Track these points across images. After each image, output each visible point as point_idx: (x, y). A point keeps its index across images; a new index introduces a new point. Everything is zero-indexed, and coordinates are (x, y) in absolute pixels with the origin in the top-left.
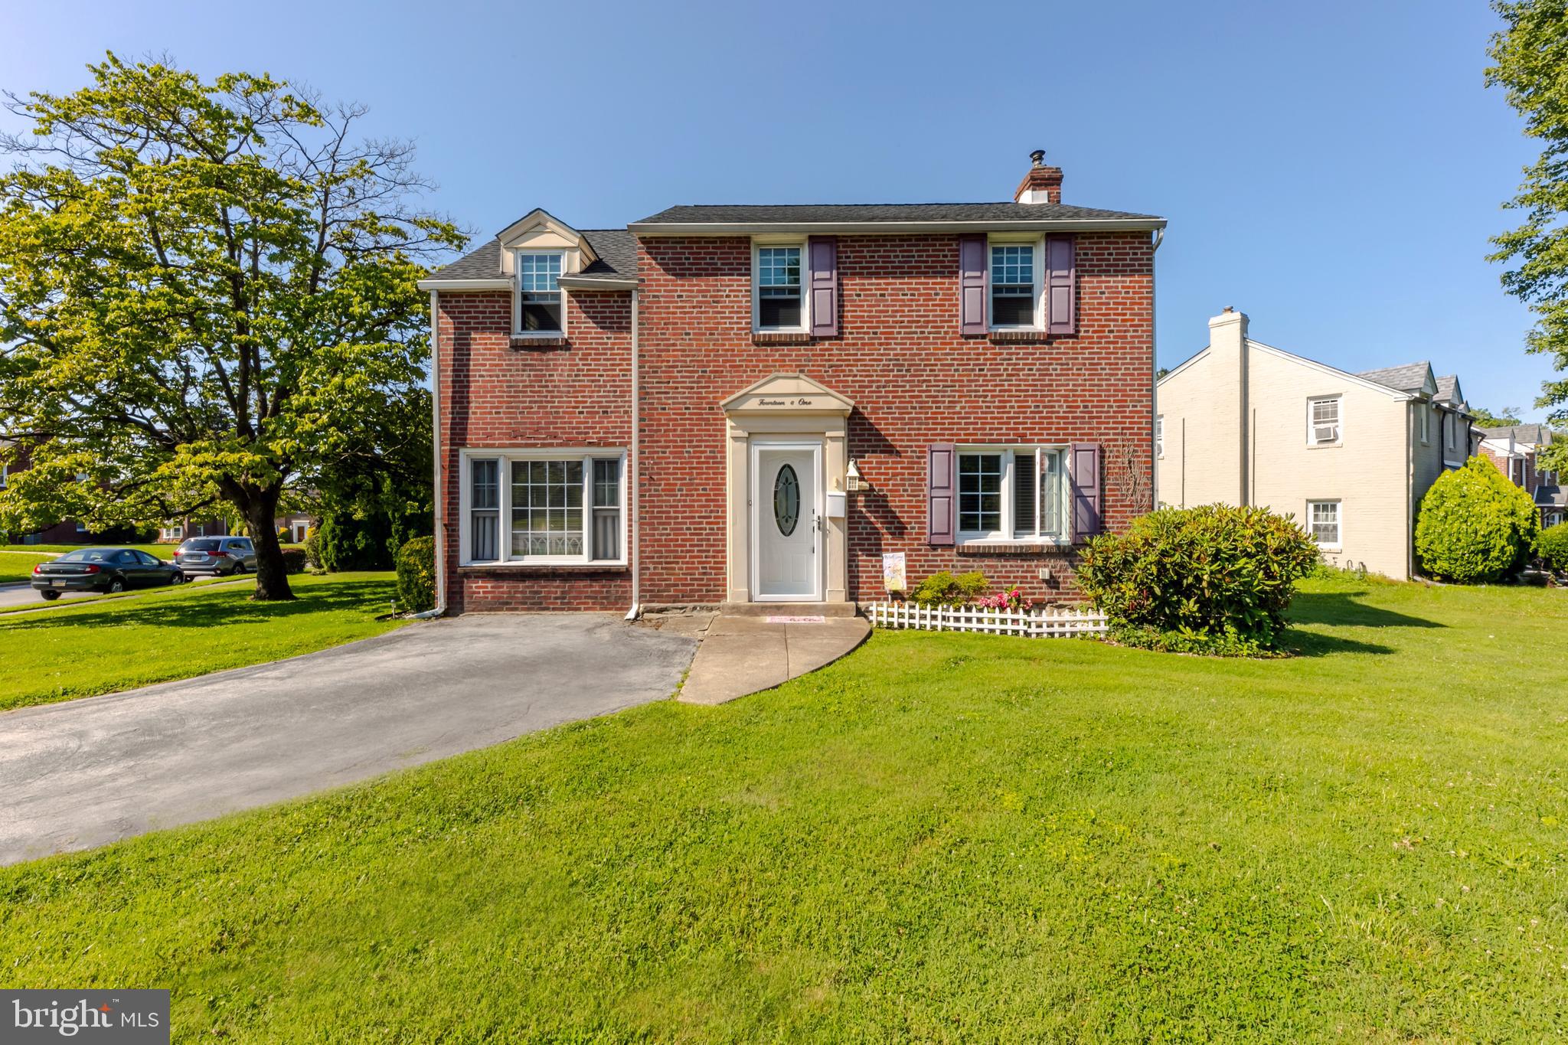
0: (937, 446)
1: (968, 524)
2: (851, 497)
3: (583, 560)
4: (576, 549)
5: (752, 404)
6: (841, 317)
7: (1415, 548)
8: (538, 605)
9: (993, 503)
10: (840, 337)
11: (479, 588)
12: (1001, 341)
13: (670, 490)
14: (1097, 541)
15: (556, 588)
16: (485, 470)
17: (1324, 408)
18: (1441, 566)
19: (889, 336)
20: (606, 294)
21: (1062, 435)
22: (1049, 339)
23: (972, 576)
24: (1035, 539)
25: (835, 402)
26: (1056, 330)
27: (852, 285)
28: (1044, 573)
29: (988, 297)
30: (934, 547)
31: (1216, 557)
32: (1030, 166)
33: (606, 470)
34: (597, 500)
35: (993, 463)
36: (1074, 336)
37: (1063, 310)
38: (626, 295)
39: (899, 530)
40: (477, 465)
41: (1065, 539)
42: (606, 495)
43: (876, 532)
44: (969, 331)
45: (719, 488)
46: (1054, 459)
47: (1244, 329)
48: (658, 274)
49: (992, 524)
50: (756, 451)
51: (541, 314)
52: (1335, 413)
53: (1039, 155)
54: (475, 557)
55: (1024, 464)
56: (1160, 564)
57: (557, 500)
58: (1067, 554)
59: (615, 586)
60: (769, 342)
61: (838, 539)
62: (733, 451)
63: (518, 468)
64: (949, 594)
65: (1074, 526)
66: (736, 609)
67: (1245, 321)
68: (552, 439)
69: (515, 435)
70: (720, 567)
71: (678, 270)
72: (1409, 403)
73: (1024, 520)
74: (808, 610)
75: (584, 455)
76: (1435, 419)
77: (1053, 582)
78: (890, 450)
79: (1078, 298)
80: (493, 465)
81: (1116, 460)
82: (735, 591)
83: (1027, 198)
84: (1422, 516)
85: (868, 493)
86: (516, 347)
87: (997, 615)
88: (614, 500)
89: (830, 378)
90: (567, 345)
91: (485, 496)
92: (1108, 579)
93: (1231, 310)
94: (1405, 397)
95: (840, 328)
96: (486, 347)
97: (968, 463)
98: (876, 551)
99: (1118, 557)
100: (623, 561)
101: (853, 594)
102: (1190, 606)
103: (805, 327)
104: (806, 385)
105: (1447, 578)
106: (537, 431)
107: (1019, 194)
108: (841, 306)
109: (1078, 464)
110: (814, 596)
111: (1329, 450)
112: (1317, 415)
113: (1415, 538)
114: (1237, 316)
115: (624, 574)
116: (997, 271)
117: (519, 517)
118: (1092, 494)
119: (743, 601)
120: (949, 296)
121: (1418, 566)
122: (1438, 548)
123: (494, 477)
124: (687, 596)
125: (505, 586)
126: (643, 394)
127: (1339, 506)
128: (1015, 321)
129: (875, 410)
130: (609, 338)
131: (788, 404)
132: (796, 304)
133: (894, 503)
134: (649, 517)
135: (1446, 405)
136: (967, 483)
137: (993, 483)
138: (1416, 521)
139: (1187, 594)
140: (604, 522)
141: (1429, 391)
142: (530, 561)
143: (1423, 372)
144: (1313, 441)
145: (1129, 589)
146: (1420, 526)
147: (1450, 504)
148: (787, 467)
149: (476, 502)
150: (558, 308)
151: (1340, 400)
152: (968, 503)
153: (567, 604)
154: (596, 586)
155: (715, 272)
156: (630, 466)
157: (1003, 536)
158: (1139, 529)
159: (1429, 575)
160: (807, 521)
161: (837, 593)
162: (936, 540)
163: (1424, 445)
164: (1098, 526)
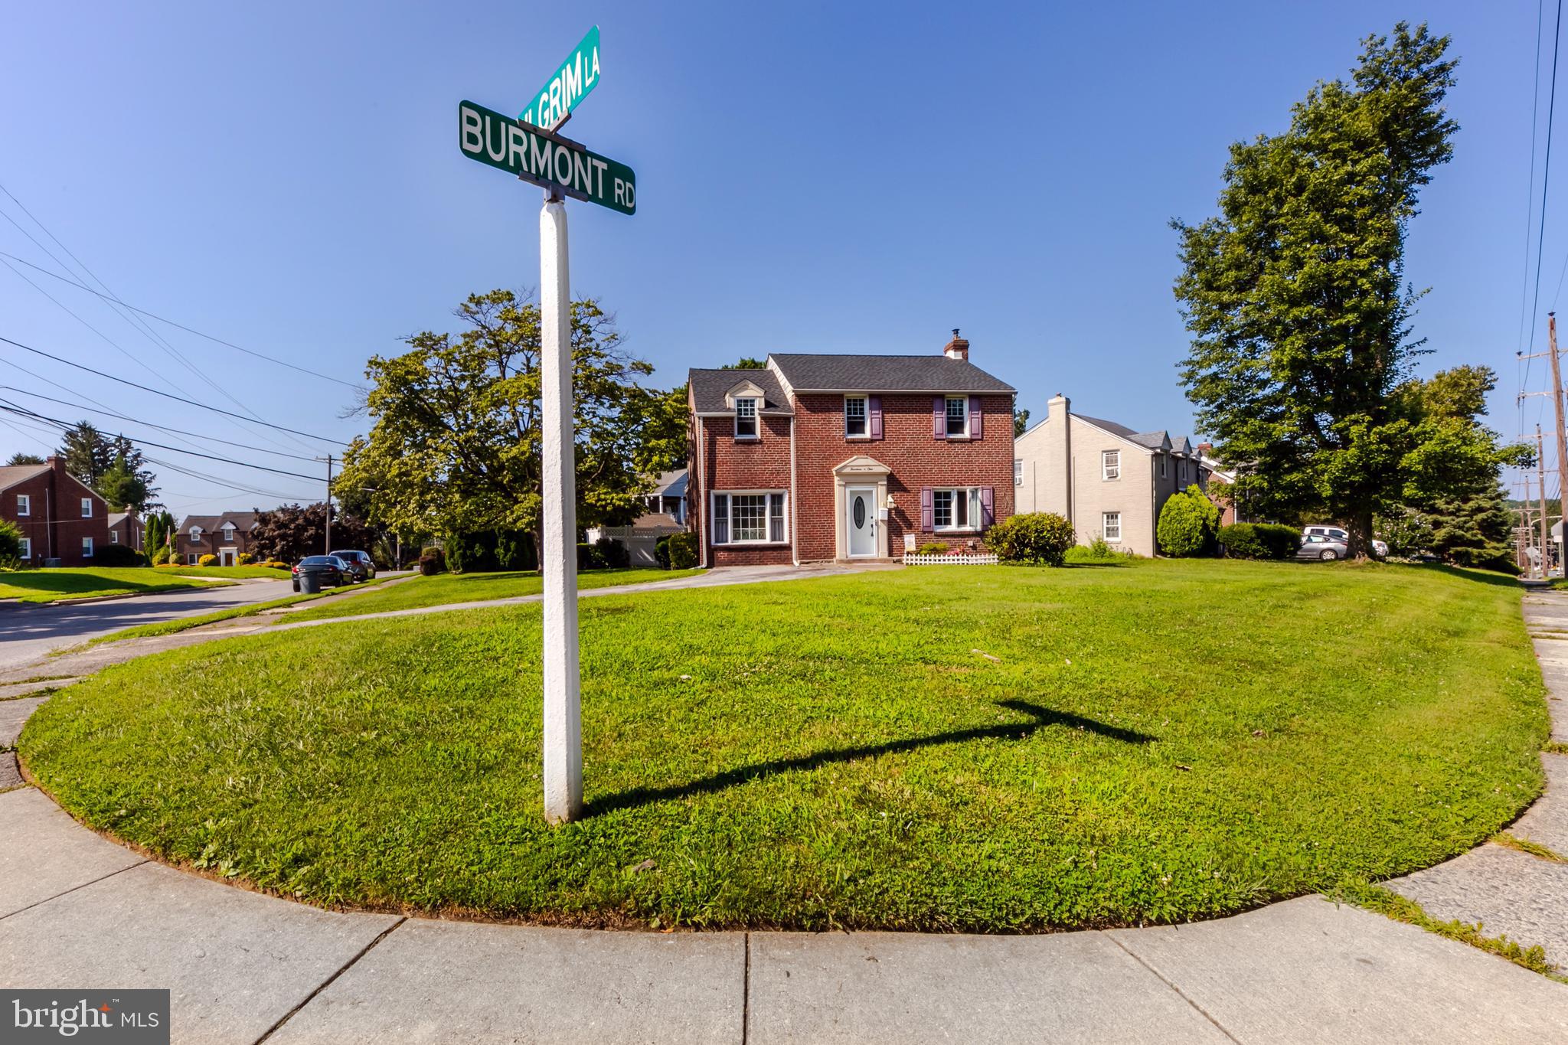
0: (926, 487)
1: (938, 522)
2: (890, 511)
3: (767, 541)
4: (762, 536)
5: (847, 470)
6: (884, 430)
7: (1157, 539)
8: (748, 562)
9: (948, 513)
10: (883, 439)
11: (722, 555)
12: (952, 442)
13: (810, 508)
14: (993, 527)
15: (756, 555)
16: (721, 500)
17: (1111, 456)
18: (1169, 548)
19: (904, 439)
20: (778, 418)
21: (977, 482)
22: (971, 441)
23: (942, 544)
24: (967, 528)
25: (884, 469)
26: (974, 437)
27: (888, 416)
28: (970, 543)
29: (945, 420)
30: (924, 532)
31: (1036, 531)
32: (952, 338)
33: (777, 500)
34: (773, 513)
35: (948, 495)
36: (982, 439)
37: (977, 428)
38: (787, 419)
39: (910, 526)
40: (717, 497)
41: (979, 528)
42: (777, 511)
43: (900, 526)
44: (938, 437)
45: (832, 507)
46: (974, 493)
47: (1068, 407)
48: (804, 411)
49: (948, 522)
50: (848, 490)
51: (747, 427)
52: (1116, 461)
53: (956, 331)
54: (717, 541)
55: (962, 496)
56: (1016, 534)
57: (753, 513)
58: (980, 535)
59: (783, 554)
60: (853, 442)
61: (884, 529)
62: (838, 491)
63: (736, 500)
64: (935, 551)
65: (983, 522)
66: (842, 561)
67: (1068, 402)
68: (754, 485)
69: (738, 484)
70: (833, 543)
71: (813, 409)
72: (1153, 456)
73: (962, 520)
74: (872, 560)
75: (767, 492)
76: (1172, 464)
77: (974, 547)
78: (905, 490)
79: (983, 423)
80: (724, 497)
81: (1000, 494)
82: (839, 553)
83: (951, 354)
84: (1160, 521)
85: (896, 509)
86: (738, 443)
87: (956, 557)
88: (780, 513)
89: (880, 457)
90: (761, 442)
91: (721, 512)
92: (998, 542)
93: (1060, 395)
94: (1150, 452)
95: (884, 435)
96: (723, 442)
97: (937, 495)
98: (900, 535)
99: (1001, 533)
100: (786, 541)
101: (891, 554)
102: (1028, 550)
103: (867, 435)
104: (871, 461)
105: (1173, 555)
106: (747, 482)
107: (946, 352)
108: (883, 426)
109: (984, 495)
110: (873, 555)
111: (1113, 482)
112: (1107, 461)
113: (1156, 534)
114: (1063, 399)
115: (788, 548)
116: (949, 410)
117: (736, 523)
118: (990, 508)
119: (844, 558)
120: (929, 421)
121: (1159, 549)
122: (1168, 538)
123: (725, 503)
124: (819, 556)
125: (733, 554)
126: (798, 465)
127: (1119, 516)
128: (957, 432)
129: (899, 472)
130: (779, 439)
131: (864, 470)
132: (863, 424)
133: (907, 513)
134: (802, 520)
135: (1180, 455)
136: (937, 504)
137: (948, 504)
138: (1157, 524)
139: (1027, 546)
140: (777, 524)
141: (1167, 448)
142: (742, 542)
143: (1163, 437)
144: (1105, 477)
145: (1005, 545)
146: (1159, 526)
147: (1172, 513)
148: (859, 498)
149: (717, 515)
150: (754, 424)
151: (1119, 453)
152: (938, 513)
153: (762, 562)
154: (775, 554)
155: (828, 410)
156: (790, 498)
157: (953, 527)
158: (1009, 522)
159: (1164, 554)
160: (867, 522)
161: (884, 553)
162: (926, 529)
163: (1164, 480)
164: (993, 521)
